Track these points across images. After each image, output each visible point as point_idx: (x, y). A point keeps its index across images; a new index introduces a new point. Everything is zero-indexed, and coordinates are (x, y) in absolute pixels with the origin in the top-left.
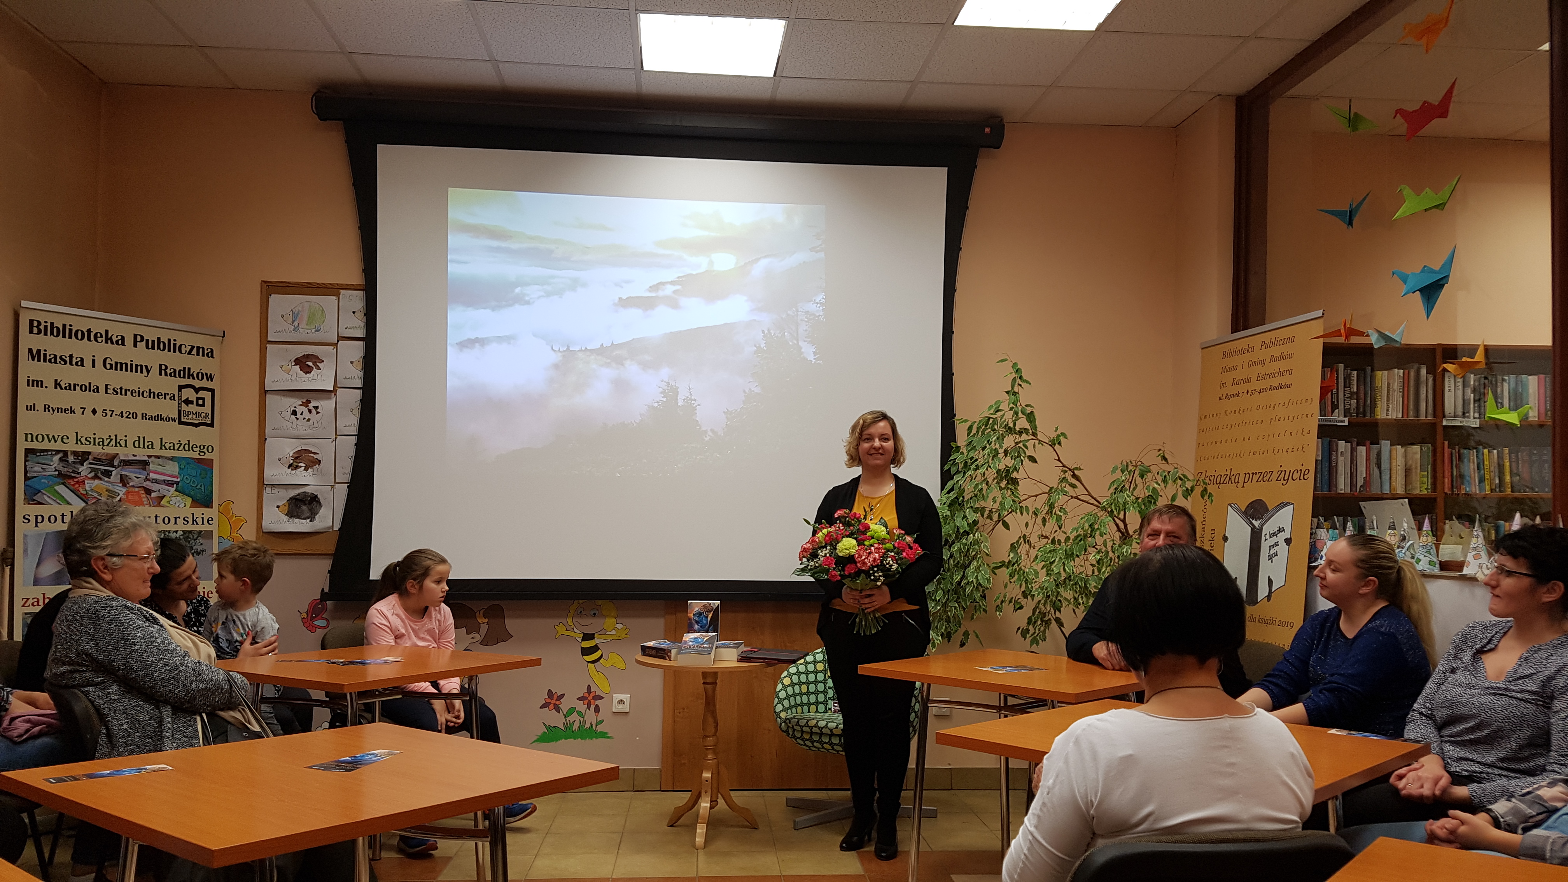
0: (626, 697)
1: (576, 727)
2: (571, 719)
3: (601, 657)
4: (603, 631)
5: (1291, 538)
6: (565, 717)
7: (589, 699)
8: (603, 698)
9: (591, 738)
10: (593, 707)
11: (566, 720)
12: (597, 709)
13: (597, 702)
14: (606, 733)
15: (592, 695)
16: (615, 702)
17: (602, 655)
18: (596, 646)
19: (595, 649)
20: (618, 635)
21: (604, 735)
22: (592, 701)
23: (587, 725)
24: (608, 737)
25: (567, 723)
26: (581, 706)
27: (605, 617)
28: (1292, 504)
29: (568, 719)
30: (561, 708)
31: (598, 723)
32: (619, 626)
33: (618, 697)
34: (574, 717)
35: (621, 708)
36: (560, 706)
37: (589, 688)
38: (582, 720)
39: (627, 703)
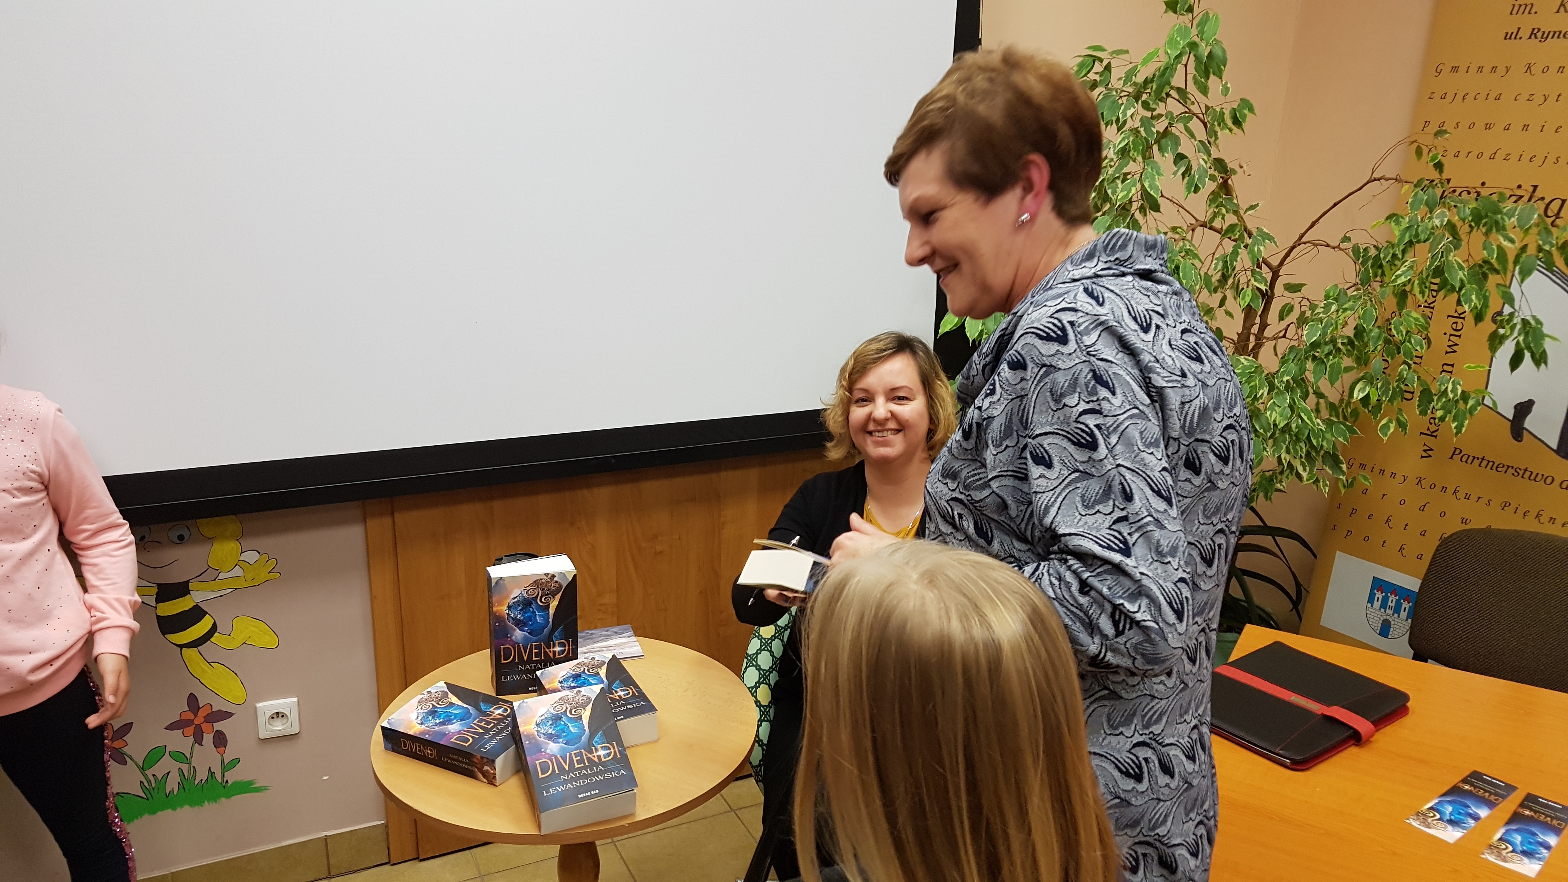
0: (287, 703)
1: (172, 783)
2: (159, 769)
3: (214, 629)
4: (208, 574)
6: (143, 769)
7: (196, 722)
8: (230, 715)
9: (215, 799)
10: (208, 738)
11: (145, 776)
12: (220, 740)
13: (218, 726)
14: (251, 783)
15: (202, 714)
16: (262, 720)
17: (215, 624)
18: (196, 607)
19: (196, 614)
20: (249, 576)
21: (246, 787)
22: (205, 726)
23: (202, 775)
24: (257, 790)
25: (149, 782)
26: (180, 741)
27: (210, 540)
29: (149, 773)
30: (129, 753)
31: (225, 767)
32: (251, 557)
33: (267, 706)
34: (166, 765)
35: (279, 728)
36: (125, 750)
37: (192, 700)
38: (185, 767)
39: (294, 716)
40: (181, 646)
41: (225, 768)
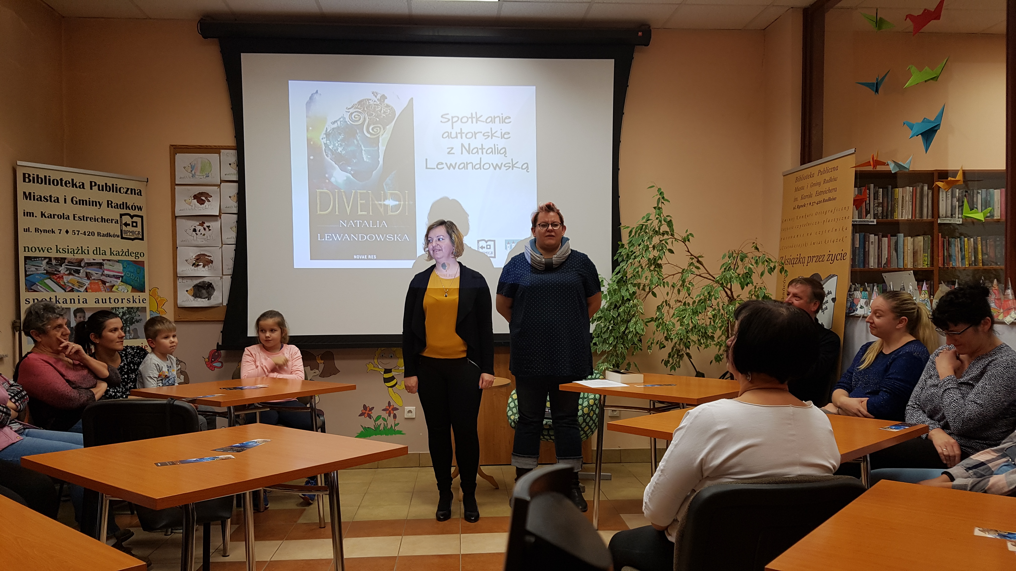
0: (413, 408)
1: (382, 427)
2: (378, 422)
3: (396, 383)
4: (397, 367)
5: (835, 298)
6: (375, 421)
8: (398, 409)
9: (391, 434)
10: (392, 415)
11: (375, 424)
12: (395, 417)
13: (395, 412)
14: (401, 431)
15: (391, 407)
16: (406, 412)
18: (393, 376)
19: (392, 378)
21: (399, 432)
22: (391, 411)
23: (389, 426)
24: (403, 434)
25: (376, 426)
26: (385, 415)
27: (398, 358)
28: (837, 275)
33: (407, 408)
34: (380, 421)
35: (410, 415)
36: (372, 415)
37: (389, 403)
38: (385, 423)
39: (414, 412)
40: (388, 387)
41: (395, 425)
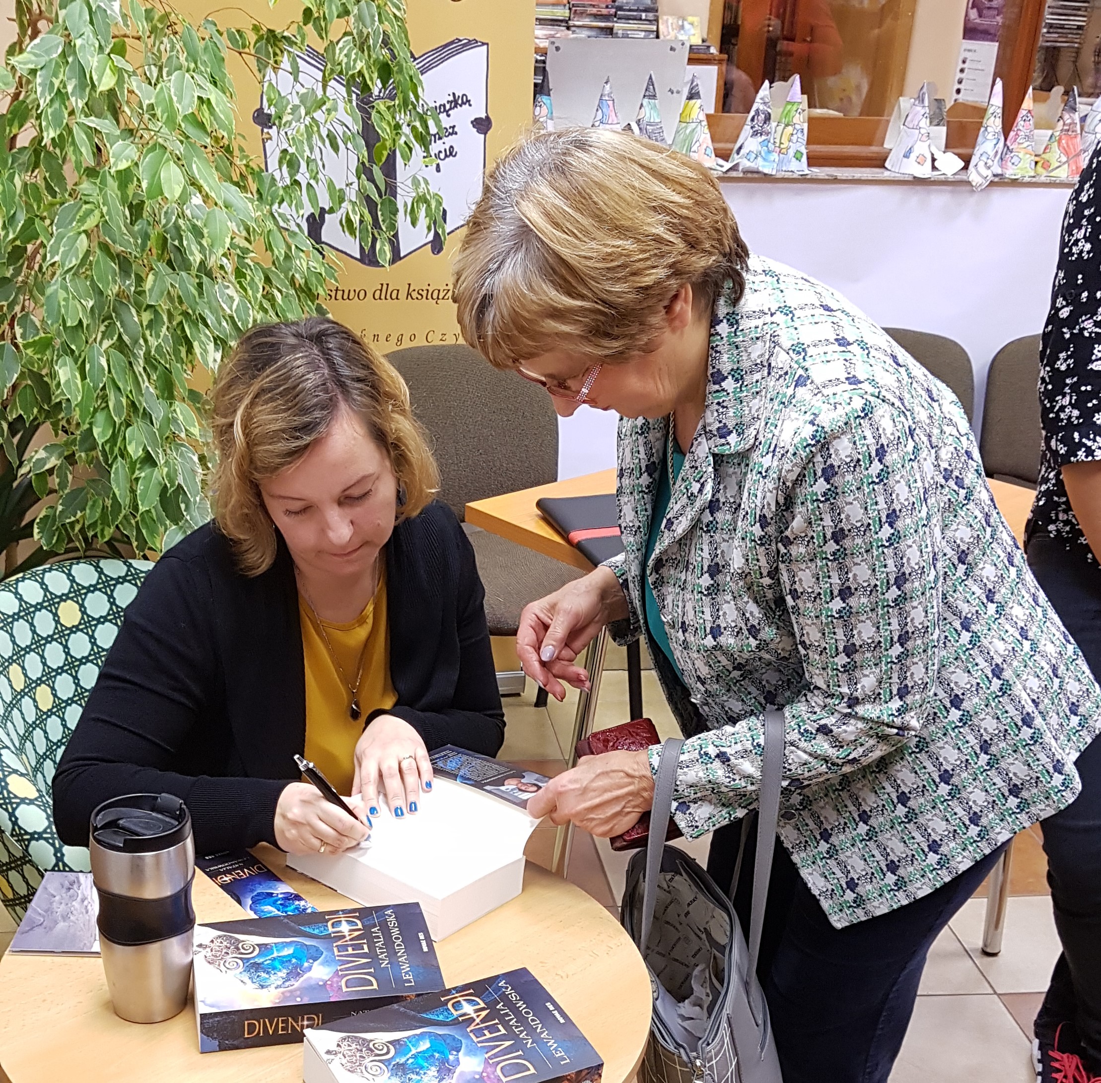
5: (487, 118)
28: (483, 44)
